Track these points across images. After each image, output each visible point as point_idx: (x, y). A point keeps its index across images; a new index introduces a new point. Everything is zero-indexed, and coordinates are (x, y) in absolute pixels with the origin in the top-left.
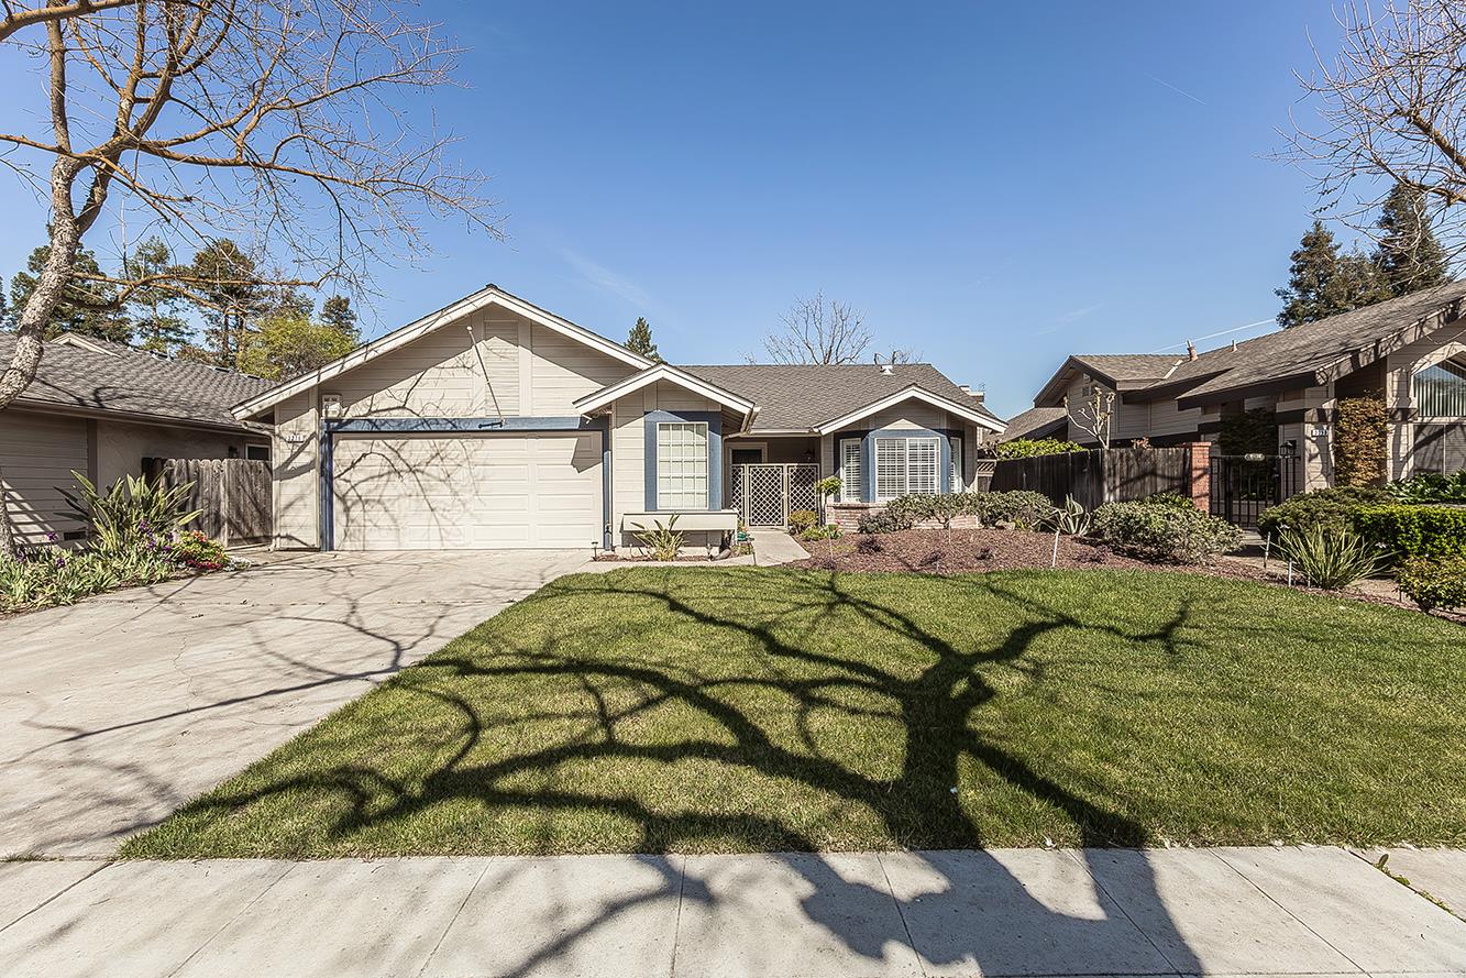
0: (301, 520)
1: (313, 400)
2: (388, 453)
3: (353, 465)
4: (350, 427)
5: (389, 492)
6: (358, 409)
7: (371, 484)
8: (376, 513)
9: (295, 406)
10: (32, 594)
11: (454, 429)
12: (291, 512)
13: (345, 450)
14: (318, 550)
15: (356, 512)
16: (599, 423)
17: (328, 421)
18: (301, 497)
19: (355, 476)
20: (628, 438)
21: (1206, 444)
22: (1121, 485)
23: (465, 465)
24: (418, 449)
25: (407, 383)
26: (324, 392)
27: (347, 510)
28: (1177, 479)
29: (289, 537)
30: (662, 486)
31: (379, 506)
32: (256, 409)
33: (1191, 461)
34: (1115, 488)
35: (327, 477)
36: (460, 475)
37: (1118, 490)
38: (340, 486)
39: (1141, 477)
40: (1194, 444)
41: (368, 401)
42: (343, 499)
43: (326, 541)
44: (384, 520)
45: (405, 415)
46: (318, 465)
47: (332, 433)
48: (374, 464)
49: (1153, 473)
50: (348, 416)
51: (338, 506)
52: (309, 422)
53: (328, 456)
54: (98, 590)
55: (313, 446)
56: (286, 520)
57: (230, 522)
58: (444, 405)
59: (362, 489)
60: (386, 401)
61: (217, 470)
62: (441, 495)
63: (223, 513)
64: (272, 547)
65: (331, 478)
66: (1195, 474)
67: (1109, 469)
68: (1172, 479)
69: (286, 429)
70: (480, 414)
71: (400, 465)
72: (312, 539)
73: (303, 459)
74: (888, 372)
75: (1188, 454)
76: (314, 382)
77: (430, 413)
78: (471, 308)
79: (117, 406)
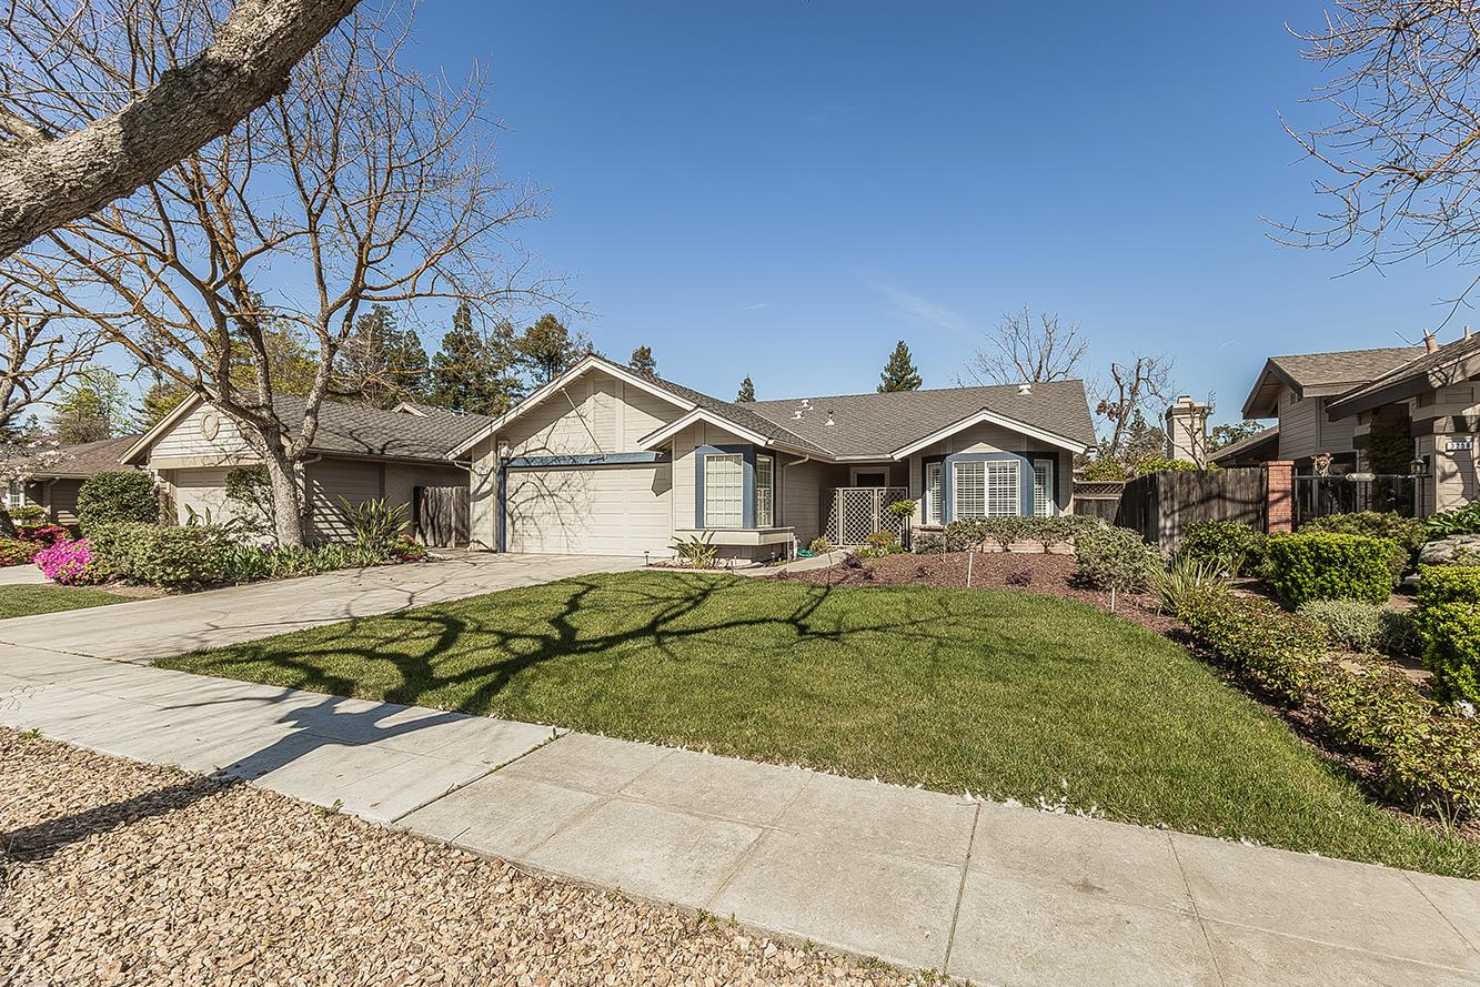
0: (484, 530)
1: (493, 445)
2: (537, 482)
3: (517, 491)
4: (514, 463)
5: (537, 511)
6: (518, 451)
7: (527, 504)
8: (530, 525)
9: (481, 449)
11: (574, 464)
12: (479, 523)
13: (515, 479)
14: (495, 552)
15: (518, 525)
16: (665, 454)
17: (502, 459)
18: (485, 514)
19: (519, 499)
20: (683, 467)
21: (1286, 463)
22: (1180, 510)
23: (583, 490)
24: (554, 479)
25: (547, 430)
26: (499, 438)
27: (513, 523)
28: (1252, 503)
29: (479, 542)
30: (709, 508)
31: (531, 521)
32: (459, 453)
33: (1268, 484)
34: (1173, 512)
35: (502, 500)
36: (580, 498)
37: (1177, 515)
38: (510, 506)
39: (1206, 500)
40: (1270, 463)
41: (524, 444)
42: (511, 515)
43: (501, 546)
44: (535, 533)
45: (545, 453)
46: (495, 491)
47: (504, 468)
48: (529, 491)
49: (1221, 496)
50: (513, 456)
51: (508, 521)
52: (489, 461)
53: (502, 484)
55: (492, 478)
56: (477, 529)
57: (457, 530)
58: (569, 445)
59: (521, 510)
60: (534, 445)
61: (451, 492)
62: (568, 513)
63: (453, 525)
64: (468, 549)
65: (505, 499)
66: (1272, 497)
67: (1165, 492)
68: (1245, 503)
69: (477, 465)
70: (591, 452)
71: (544, 491)
72: (490, 543)
73: (486, 487)
74: (1026, 392)
75: (1265, 474)
76: (488, 433)
77: (560, 452)
78: (579, 372)
79: (394, 453)
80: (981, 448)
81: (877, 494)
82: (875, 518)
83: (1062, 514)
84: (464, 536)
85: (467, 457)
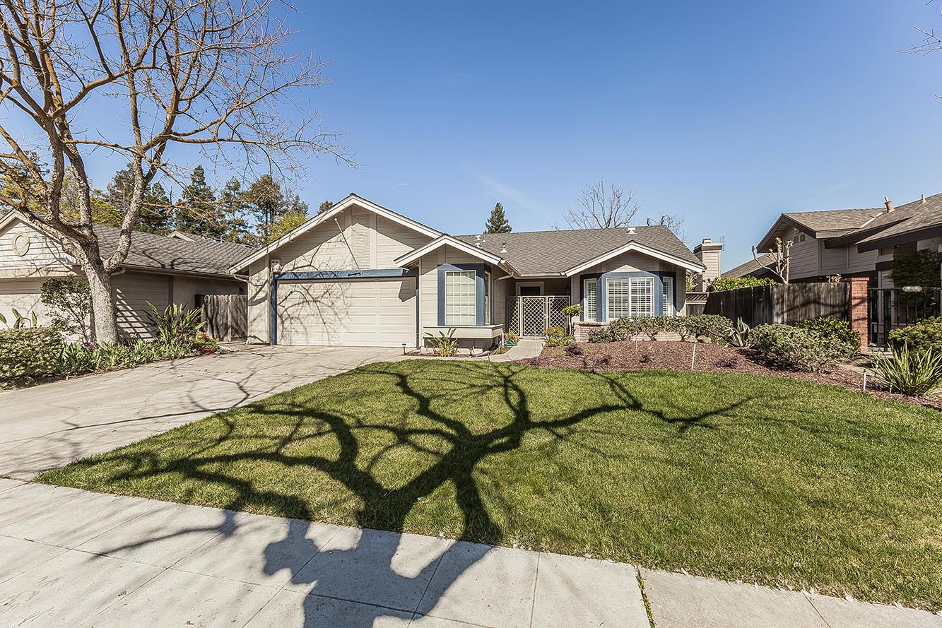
0: (260, 328)
1: (267, 263)
2: (303, 291)
3: (286, 298)
4: (284, 277)
5: (303, 313)
6: (288, 267)
7: (294, 308)
8: (297, 324)
9: (258, 265)
10: (118, 362)
11: (335, 277)
12: (255, 323)
13: (283, 289)
14: (268, 345)
15: (287, 324)
16: (412, 271)
17: (274, 273)
18: (260, 315)
19: (287, 304)
20: (428, 281)
21: (863, 279)
22: (787, 311)
23: (342, 297)
24: (317, 289)
25: (312, 252)
26: (272, 258)
27: (283, 322)
28: (838, 306)
29: (255, 337)
30: (448, 311)
31: (298, 321)
32: (239, 269)
33: (851, 292)
34: (783, 313)
35: (274, 304)
36: (339, 303)
37: (785, 315)
38: (280, 309)
39: (806, 304)
40: (853, 279)
41: (293, 262)
42: (281, 316)
43: (273, 341)
44: (301, 329)
45: (311, 269)
46: (269, 298)
47: (276, 280)
48: (296, 297)
49: (817, 302)
50: (283, 271)
51: (279, 321)
52: (265, 274)
53: (274, 292)
54: (148, 361)
55: (266, 288)
56: (253, 327)
57: (232, 328)
58: (331, 263)
59: (290, 311)
60: (301, 262)
61: (226, 300)
62: (329, 315)
63: (229, 324)
64: (247, 343)
65: (276, 305)
66: (854, 302)
67: (778, 299)
68: (833, 306)
69: (254, 279)
70: (349, 268)
71: (309, 298)
72: (265, 338)
73: (262, 295)
74: (632, 232)
75: (849, 287)
76: (265, 253)
77: (323, 269)
78: (342, 208)
79: (181, 268)
80: (627, 268)
81: (547, 301)
82: (547, 318)
83: (678, 314)
84: (240, 333)
85: (246, 272)
